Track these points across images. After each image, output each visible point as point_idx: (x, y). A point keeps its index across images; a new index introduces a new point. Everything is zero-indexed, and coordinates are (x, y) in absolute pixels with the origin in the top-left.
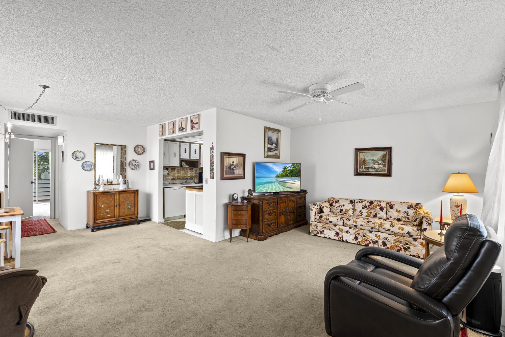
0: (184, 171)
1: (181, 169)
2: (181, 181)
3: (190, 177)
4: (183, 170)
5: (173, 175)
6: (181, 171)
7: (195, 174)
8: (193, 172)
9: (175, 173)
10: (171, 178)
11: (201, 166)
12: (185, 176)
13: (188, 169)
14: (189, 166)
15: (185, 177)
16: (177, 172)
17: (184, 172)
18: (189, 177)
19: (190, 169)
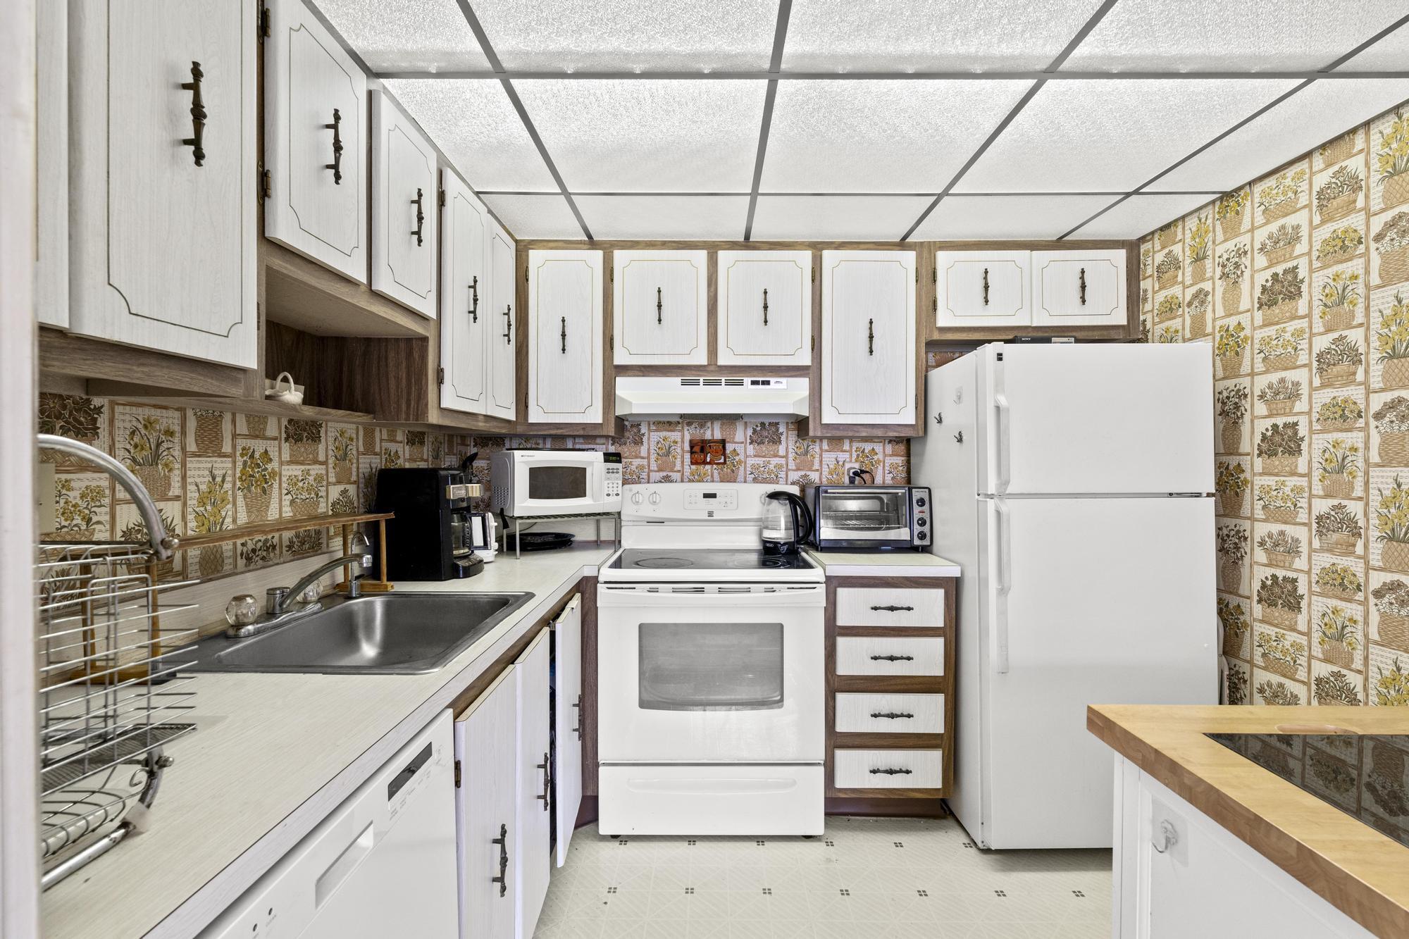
0: (227, 448)
1: (192, 424)
3: (289, 534)
4: (209, 442)
6: (192, 447)
7: (335, 492)
8: (316, 462)
9: (101, 480)
11: (445, 403)
12: (243, 518)
13: (272, 429)
14: (304, 389)
15: (240, 539)
17: (221, 466)
18: (281, 526)
19: (297, 422)
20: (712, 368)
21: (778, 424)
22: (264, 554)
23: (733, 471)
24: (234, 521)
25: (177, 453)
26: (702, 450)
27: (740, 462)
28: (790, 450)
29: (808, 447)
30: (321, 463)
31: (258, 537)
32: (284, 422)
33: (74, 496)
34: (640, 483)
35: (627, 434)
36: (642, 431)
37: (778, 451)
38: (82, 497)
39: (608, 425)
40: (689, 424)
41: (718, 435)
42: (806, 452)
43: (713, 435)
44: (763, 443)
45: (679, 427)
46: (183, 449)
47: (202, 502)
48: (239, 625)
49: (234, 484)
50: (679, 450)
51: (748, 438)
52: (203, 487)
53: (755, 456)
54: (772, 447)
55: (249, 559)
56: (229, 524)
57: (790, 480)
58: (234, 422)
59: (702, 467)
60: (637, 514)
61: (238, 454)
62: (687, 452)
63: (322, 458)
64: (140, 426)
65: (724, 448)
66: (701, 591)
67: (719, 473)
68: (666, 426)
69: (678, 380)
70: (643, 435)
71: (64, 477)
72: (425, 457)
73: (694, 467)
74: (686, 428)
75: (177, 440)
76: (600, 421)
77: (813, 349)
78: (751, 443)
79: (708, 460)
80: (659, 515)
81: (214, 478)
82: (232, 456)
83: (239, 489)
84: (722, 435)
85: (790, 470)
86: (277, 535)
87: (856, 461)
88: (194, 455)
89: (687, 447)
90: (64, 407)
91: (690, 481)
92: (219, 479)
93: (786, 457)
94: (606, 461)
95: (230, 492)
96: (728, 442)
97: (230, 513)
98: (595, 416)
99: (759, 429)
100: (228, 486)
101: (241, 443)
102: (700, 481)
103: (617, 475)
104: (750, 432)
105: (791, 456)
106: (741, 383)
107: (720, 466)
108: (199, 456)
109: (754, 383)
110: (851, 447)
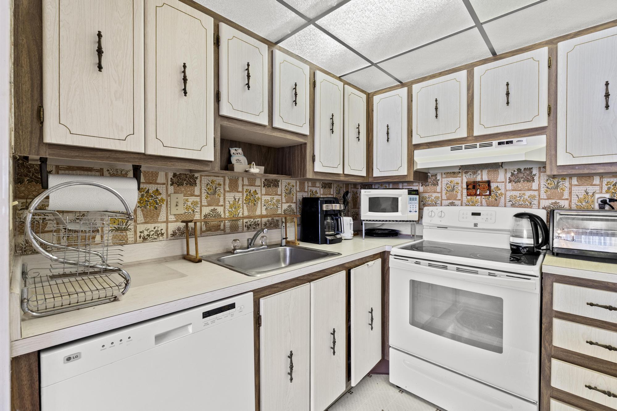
0: (240, 189)
1: (227, 182)
2: (228, 241)
3: (265, 220)
4: (234, 187)
5: (181, 210)
6: (227, 189)
7: (285, 206)
8: (277, 194)
9: (198, 199)
10: (172, 227)
11: (316, 170)
12: (246, 213)
13: (258, 182)
14: (263, 168)
15: (245, 220)
16: (204, 195)
17: (238, 195)
18: (262, 216)
19: (269, 180)
20: (470, 138)
21: (532, 168)
22: (255, 226)
23: (496, 200)
24: (243, 214)
25: (222, 191)
26: (474, 187)
27: (501, 194)
28: (542, 186)
29: (558, 183)
30: (279, 195)
31: (252, 220)
32: (263, 180)
33: (189, 204)
34: (437, 206)
35: (429, 180)
36: (438, 178)
37: (532, 186)
38: (192, 204)
39: (410, 175)
40: (466, 173)
41: (485, 178)
42: (557, 187)
43: (482, 178)
44: (519, 182)
45: (460, 175)
46: (224, 190)
47: (231, 207)
48: (235, 249)
49: (243, 202)
50: (460, 188)
51: (508, 179)
52: (231, 202)
53: (513, 190)
54: (527, 184)
55: (248, 228)
56: (240, 215)
57: (542, 205)
58: (243, 180)
59: (474, 197)
60: (431, 222)
61: (244, 191)
62: (465, 189)
63: (279, 193)
64: (210, 183)
65: (489, 186)
66: (445, 268)
67: (486, 201)
68: (452, 175)
69: (449, 148)
70: (439, 180)
71: (186, 198)
72: (332, 193)
73: (469, 197)
74: (464, 175)
75: (222, 187)
76: (406, 174)
77: (549, 114)
78: (509, 182)
79: (478, 193)
80: (443, 223)
81: (235, 199)
82: (242, 192)
83: (245, 203)
84: (488, 178)
85: (542, 199)
86: (259, 219)
87: (607, 192)
88: (228, 192)
89: (465, 186)
90: (187, 177)
91: (466, 205)
92: (237, 200)
93: (539, 190)
94: (409, 194)
95: (241, 204)
96: (493, 182)
97: (241, 211)
98: (403, 171)
99: (516, 173)
100: (240, 202)
101: (245, 188)
102: (473, 206)
103: (416, 201)
104: (509, 175)
105: (543, 190)
106: (490, 145)
107: (487, 197)
108: (230, 192)
109: (500, 144)
110: (601, 182)
